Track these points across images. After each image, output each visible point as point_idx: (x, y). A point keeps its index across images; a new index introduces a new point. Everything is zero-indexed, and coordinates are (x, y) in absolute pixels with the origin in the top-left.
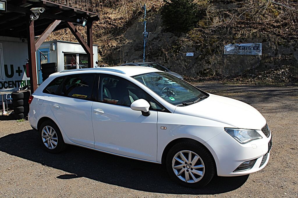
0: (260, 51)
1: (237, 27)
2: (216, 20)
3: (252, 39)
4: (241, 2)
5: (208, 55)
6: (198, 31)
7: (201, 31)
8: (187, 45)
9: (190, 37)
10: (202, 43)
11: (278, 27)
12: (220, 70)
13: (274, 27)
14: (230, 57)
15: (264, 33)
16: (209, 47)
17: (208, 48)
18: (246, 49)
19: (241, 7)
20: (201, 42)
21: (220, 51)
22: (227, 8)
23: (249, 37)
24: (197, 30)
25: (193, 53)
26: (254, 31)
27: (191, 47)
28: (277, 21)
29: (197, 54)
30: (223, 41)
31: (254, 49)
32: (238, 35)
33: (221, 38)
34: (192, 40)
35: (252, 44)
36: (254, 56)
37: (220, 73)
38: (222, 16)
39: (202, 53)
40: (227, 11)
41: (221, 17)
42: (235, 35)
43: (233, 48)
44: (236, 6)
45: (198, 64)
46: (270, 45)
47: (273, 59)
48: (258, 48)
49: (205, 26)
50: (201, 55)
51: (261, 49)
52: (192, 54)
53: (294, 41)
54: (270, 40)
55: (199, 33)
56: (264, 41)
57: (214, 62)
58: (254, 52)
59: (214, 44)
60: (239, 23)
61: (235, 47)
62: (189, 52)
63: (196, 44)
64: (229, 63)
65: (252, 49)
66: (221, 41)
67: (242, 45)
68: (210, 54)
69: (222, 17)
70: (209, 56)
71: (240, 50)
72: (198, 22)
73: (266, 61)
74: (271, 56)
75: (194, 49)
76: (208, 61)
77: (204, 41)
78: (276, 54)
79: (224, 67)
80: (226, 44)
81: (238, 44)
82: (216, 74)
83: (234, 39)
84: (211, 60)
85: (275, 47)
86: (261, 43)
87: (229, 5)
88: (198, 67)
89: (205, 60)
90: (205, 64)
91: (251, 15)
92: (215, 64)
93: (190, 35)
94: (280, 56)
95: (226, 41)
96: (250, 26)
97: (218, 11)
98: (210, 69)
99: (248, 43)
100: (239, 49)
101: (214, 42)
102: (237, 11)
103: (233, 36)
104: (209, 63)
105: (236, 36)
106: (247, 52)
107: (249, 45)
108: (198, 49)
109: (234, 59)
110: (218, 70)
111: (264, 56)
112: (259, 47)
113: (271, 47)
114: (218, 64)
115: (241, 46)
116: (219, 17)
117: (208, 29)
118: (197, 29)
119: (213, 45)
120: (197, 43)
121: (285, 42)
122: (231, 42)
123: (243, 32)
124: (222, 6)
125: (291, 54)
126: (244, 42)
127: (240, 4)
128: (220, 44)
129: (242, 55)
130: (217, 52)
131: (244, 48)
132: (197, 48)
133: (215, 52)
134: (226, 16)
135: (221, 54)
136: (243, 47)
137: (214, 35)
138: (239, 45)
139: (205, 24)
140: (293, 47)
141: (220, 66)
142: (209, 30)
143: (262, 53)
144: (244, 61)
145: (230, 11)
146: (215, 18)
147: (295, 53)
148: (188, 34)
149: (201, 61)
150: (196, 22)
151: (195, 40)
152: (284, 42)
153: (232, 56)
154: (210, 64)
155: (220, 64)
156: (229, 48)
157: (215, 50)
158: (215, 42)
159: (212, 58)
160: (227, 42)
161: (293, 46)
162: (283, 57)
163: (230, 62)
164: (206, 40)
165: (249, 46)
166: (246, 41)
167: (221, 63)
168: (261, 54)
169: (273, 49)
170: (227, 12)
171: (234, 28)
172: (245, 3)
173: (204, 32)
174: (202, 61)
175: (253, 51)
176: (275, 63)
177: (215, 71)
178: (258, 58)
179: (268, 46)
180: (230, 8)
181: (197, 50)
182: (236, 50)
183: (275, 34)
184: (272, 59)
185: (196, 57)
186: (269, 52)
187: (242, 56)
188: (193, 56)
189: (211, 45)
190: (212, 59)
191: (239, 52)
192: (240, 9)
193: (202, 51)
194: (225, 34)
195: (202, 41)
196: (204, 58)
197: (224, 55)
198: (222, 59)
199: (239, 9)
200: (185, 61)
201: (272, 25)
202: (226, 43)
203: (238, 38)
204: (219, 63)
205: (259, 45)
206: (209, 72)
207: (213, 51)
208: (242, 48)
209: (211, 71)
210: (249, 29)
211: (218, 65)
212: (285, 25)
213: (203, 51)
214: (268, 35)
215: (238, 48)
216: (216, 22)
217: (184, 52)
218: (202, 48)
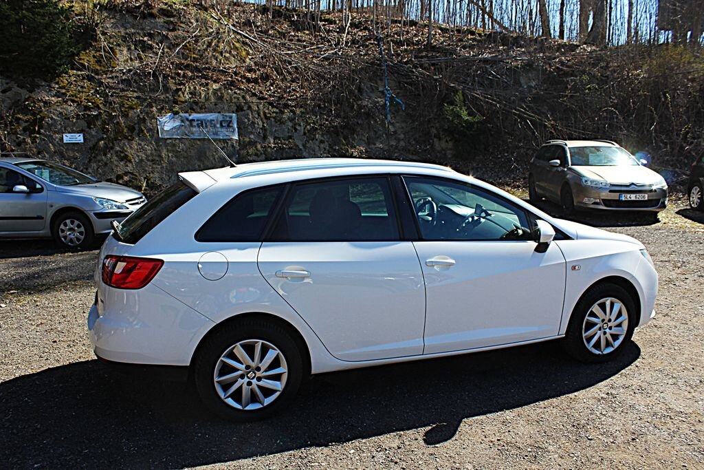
0: (234, 130)
1: (178, 74)
2: (123, 55)
3: (216, 105)
4: (172, 19)
5: (121, 140)
6: (84, 78)
7: (90, 79)
8: (61, 113)
9: (64, 94)
10: (100, 108)
11: (255, 81)
12: (156, 175)
13: (249, 81)
14: (174, 145)
15: (235, 93)
16: (122, 120)
17: (118, 123)
18: (207, 127)
19: (174, 30)
20: (98, 107)
21: (149, 130)
22: (142, 29)
23: (207, 99)
24: (79, 76)
25: (82, 135)
26: (215, 86)
27: (75, 120)
28: (250, 70)
29: (93, 136)
30: (152, 107)
31: (222, 126)
32: (183, 93)
33: (146, 99)
34: (73, 101)
35: (217, 114)
36: (224, 141)
37: (158, 182)
38: (135, 45)
39: (105, 136)
40: (145, 36)
41: (133, 47)
42: (177, 93)
43: (177, 123)
44: (163, 26)
45: (99, 161)
46: (250, 117)
47: (262, 147)
48: (229, 125)
49: (98, 68)
50: (102, 139)
51: (235, 126)
52: (79, 138)
53: (291, 111)
54: (250, 108)
55: (86, 83)
56: (239, 109)
57: (138, 156)
58: (223, 134)
59: (131, 113)
60: (179, 66)
61: (182, 121)
62: (69, 133)
63: (85, 110)
64: (174, 159)
65: (218, 126)
66: (146, 107)
67: (194, 116)
68: (126, 138)
69: (136, 49)
70: (124, 143)
71: (194, 129)
72: (78, 55)
73: (250, 151)
74: (256, 142)
75: (83, 124)
76: (122, 155)
77: (105, 105)
78: (265, 138)
79: (162, 168)
80: (161, 113)
81: (187, 115)
82: (147, 185)
83: (176, 102)
84: (130, 152)
85: (260, 123)
86: (233, 112)
87: (147, 22)
88: (100, 171)
89: (117, 152)
90: (116, 163)
91: (199, 51)
92: (141, 160)
93: (63, 87)
94: (272, 141)
95: (159, 107)
96: (203, 74)
97: (123, 34)
98: (132, 174)
99: (206, 112)
100: (191, 125)
101: (131, 108)
102: (167, 37)
103: (173, 96)
104: (125, 159)
105: (179, 96)
106: (207, 133)
107: (211, 118)
108: (95, 125)
109: (183, 149)
110: (151, 175)
111: (244, 142)
112: (231, 121)
113: (253, 123)
114: (148, 160)
115: (194, 120)
116: (129, 49)
117: (106, 74)
118: (79, 73)
119: (130, 115)
120: (87, 108)
121: (276, 113)
122: (171, 110)
123: (192, 88)
124: (128, 23)
125: (290, 137)
126: (199, 110)
127: (172, 22)
128: (147, 113)
129: (199, 140)
130: (143, 131)
131: (201, 123)
132: (90, 121)
133: (137, 131)
134: (146, 48)
135: (152, 136)
136: (197, 120)
137: (127, 91)
138: (191, 118)
139: (96, 62)
140: (290, 124)
141: (154, 166)
142: (112, 78)
143: (239, 136)
144: (205, 153)
145: (151, 36)
146: (120, 50)
147: (295, 135)
148: (57, 83)
149: (105, 155)
150: (73, 55)
151: (81, 102)
152: (274, 112)
153: (177, 141)
154: (130, 161)
155: (152, 161)
156: (167, 124)
157: (137, 129)
158: (133, 109)
159: (131, 148)
160: (162, 108)
161: (291, 121)
162: (277, 143)
163: (176, 157)
164: (111, 104)
165: (212, 120)
166: (203, 109)
167: (155, 160)
168: (236, 137)
169: (256, 126)
170: (146, 39)
171: (172, 78)
172: (182, 22)
173: (101, 84)
174: (109, 155)
175: (220, 130)
176: (266, 155)
177: (145, 178)
178: (233, 146)
179: (249, 121)
180: (150, 30)
181: (90, 128)
182: (185, 127)
183: (254, 95)
184: (259, 146)
185: (91, 144)
186: (251, 133)
187: (198, 143)
188: (82, 141)
189: (125, 116)
190: (133, 149)
191: (192, 133)
192: (173, 34)
193: (105, 131)
194: (153, 91)
195: (100, 106)
196: (112, 148)
197: (158, 140)
198: (155, 150)
199: (171, 34)
200: (62, 156)
201: (244, 77)
202: (160, 111)
203: (186, 101)
204: (150, 158)
205: (231, 117)
206: (130, 181)
207: (131, 129)
208: (198, 124)
209: (136, 179)
210: (203, 81)
211: (149, 163)
212: (266, 78)
213: (107, 129)
214: (244, 97)
215: (188, 123)
216: (124, 60)
217: (55, 132)
218: (104, 123)
